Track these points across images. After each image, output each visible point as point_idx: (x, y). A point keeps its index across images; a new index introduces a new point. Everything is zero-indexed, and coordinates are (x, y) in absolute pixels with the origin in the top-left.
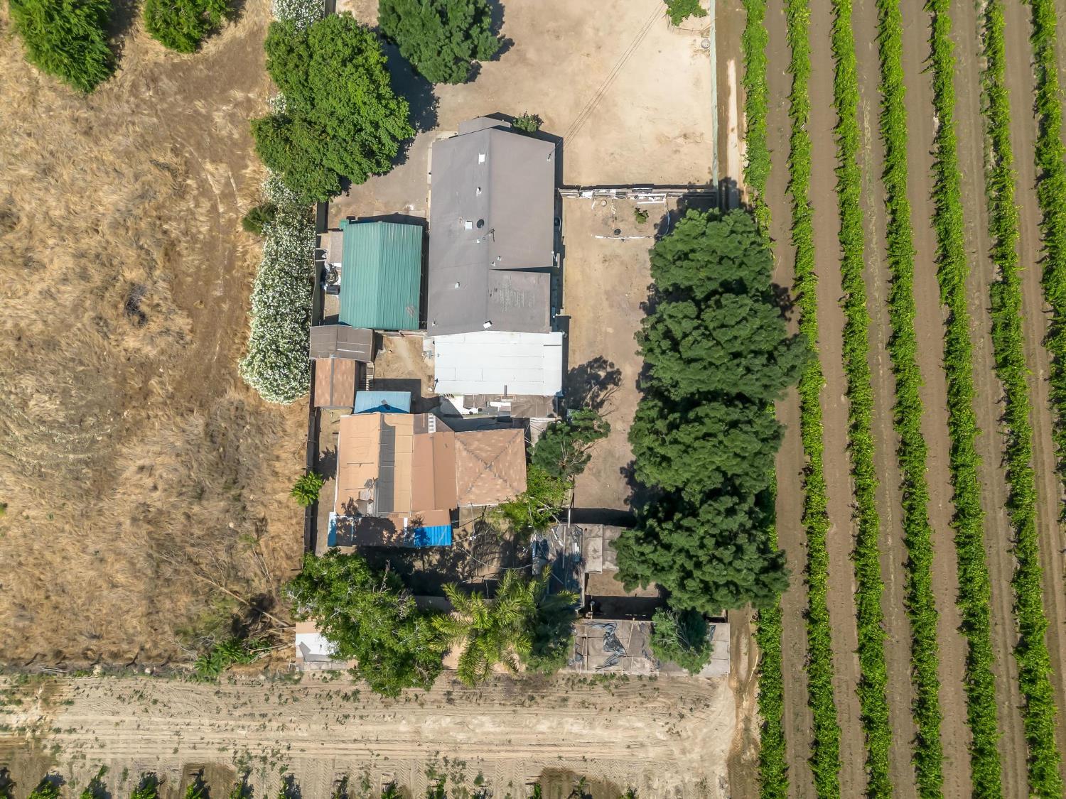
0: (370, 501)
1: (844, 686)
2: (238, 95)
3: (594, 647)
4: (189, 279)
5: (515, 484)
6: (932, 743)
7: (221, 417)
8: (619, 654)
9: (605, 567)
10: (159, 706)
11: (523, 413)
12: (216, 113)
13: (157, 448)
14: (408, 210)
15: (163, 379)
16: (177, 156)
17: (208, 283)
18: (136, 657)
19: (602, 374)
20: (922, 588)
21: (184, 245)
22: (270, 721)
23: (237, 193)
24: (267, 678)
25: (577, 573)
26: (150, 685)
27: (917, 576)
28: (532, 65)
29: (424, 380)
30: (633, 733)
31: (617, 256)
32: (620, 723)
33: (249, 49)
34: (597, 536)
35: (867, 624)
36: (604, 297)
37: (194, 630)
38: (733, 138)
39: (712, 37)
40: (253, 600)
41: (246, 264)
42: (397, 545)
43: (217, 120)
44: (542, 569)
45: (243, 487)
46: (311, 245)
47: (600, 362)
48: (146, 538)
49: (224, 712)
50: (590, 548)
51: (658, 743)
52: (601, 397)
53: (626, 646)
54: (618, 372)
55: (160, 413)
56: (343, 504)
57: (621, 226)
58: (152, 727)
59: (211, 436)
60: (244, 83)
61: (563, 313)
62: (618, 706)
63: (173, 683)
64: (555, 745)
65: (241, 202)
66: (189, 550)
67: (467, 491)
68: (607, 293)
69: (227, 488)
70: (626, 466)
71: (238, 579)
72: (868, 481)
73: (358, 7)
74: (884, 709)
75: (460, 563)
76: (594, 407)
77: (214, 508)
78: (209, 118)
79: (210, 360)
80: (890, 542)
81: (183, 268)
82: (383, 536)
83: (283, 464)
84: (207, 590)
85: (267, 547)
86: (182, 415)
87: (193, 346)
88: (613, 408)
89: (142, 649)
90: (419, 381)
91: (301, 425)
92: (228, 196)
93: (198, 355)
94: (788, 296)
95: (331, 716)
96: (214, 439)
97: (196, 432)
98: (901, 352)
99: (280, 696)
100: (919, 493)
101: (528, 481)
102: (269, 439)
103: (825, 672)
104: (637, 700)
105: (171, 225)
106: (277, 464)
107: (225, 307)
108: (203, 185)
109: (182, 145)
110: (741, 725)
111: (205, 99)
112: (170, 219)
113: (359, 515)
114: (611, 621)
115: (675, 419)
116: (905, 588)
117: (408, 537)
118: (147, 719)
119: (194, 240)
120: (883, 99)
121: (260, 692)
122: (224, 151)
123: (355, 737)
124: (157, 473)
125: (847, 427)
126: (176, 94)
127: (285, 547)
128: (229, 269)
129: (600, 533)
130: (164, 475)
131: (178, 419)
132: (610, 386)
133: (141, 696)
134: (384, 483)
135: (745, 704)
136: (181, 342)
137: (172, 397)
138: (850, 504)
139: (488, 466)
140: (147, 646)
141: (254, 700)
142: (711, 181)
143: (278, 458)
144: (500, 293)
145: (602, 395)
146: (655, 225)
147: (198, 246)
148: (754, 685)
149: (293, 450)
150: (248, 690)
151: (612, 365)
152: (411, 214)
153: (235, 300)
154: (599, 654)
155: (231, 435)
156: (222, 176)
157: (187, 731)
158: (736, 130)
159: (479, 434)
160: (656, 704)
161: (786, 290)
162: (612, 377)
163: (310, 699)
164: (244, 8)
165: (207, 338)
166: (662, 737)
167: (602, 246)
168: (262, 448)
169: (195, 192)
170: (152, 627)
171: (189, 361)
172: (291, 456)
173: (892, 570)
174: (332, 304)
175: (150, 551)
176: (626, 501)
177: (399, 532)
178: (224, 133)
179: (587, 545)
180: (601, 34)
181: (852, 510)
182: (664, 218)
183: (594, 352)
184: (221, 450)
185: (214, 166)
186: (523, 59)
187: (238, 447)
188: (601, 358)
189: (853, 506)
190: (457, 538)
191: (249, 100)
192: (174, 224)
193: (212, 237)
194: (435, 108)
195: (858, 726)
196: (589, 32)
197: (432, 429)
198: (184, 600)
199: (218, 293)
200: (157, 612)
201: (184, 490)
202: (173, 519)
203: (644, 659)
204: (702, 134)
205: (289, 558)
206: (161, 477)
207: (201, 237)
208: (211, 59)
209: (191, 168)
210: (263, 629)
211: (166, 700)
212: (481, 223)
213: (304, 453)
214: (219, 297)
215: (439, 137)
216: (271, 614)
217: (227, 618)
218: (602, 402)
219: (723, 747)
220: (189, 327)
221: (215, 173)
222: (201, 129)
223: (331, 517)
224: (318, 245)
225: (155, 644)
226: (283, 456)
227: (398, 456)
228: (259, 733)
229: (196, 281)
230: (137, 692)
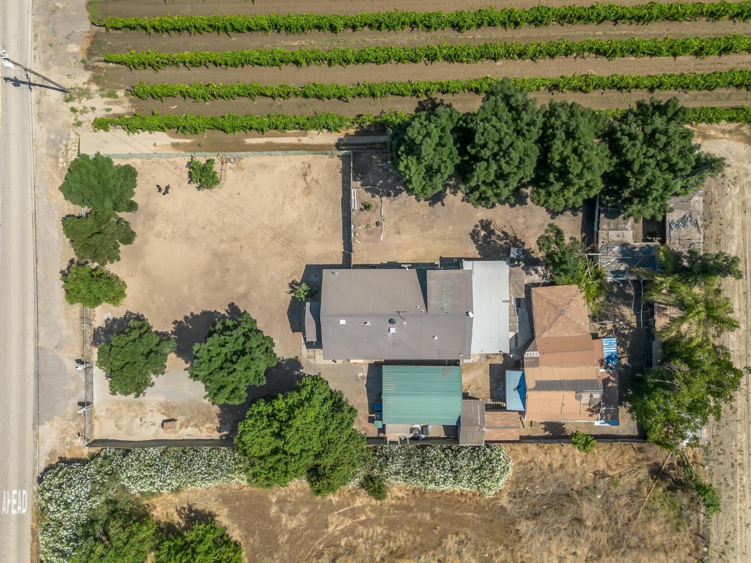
0: (591, 396)
1: (698, 67)
2: (274, 510)
3: (685, 236)
4: (418, 539)
5: (573, 293)
6: (740, 8)
7: (521, 508)
8: (689, 219)
9: (630, 229)
10: (729, 540)
11: (521, 289)
12: (288, 527)
13: (545, 554)
14: (362, 377)
15: (493, 554)
16: (323, 554)
17: (420, 524)
18: (696, 558)
19: (483, 233)
20: (636, 12)
21: (392, 544)
22: (736, 460)
23: (350, 507)
24: (707, 464)
25: (635, 248)
26: (715, 547)
27: (628, 15)
28: (250, 288)
29: (490, 362)
30: (736, 209)
31: (395, 224)
32: (729, 217)
33: (237, 504)
34: (608, 234)
35: (661, 50)
36: (426, 233)
37: (676, 518)
38: (305, 140)
39: (228, 155)
40: (652, 478)
41: (406, 497)
42: (617, 376)
43: (293, 525)
44: (631, 273)
45: (572, 489)
46: (395, 448)
47: (474, 235)
48: (610, 557)
49: (731, 493)
50: (616, 239)
51: (742, 192)
52: (500, 234)
53: (684, 213)
54: (481, 221)
55: (519, 554)
56: (590, 416)
57: (374, 222)
58: (744, 544)
59: (536, 515)
60: (264, 506)
61: (437, 262)
62: (718, 220)
63: (713, 531)
64: (746, 262)
65: (358, 503)
66: (619, 525)
67: (578, 328)
68: (422, 231)
69: (572, 501)
70: (550, 215)
71: (639, 489)
72: (564, 46)
73: (203, 422)
74: (719, 40)
75: (622, 332)
76: (507, 238)
77: (589, 510)
78: (293, 532)
79: (478, 519)
80: (600, 33)
81: (409, 544)
82: (611, 387)
83: (555, 461)
84: (647, 511)
85: (615, 470)
86: (521, 537)
87: (468, 533)
88: (507, 224)
89: (690, 555)
90: (491, 365)
91: (526, 450)
92: (354, 513)
93: (475, 528)
94: (425, 101)
95: (731, 418)
96: (537, 512)
97: (533, 527)
98: (469, 22)
99: (719, 454)
100: (570, 12)
101: (569, 284)
102: (536, 473)
103: (695, 78)
104: (714, 206)
105: (377, 555)
106: (555, 465)
107: (438, 510)
108: (344, 533)
109: (313, 551)
110: (727, 136)
111: (278, 535)
112: (372, 557)
113: (600, 404)
114: (667, 224)
115: (554, 176)
116: (631, 23)
117: (611, 368)
118: (739, 548)
119: (388, 537)
120: (276, 31)
121: (717, 468)
122: (318, 518)
123: (745, 401)
124: (563, 554)
125: (519, 61)
126: (273, 559)
127: (615, 457)
128: (409, 509)
129: (605, 232)
130: (564, 548)
131: (523, 540)
132: (492, 227)
133: (723, 553)
134: (578, 386)
135: (713, 133)
136: (465, 542)
137: (506, 546)
138: (574, 60)
139: (562, 313)
140: (688, 551)
141: (722, 472)
142: (338, 156)
143: (550, 465)
144: (444, 306)
145: (498, 233)
146: (373, 196)
147: (392, 533)
148: (699, 127)
149: (544, 455)
150: (715, 477)
151: (476, 226)
152: (366, 375)
153: (433, 504)
154: (689, 232)
155: (535, 500)
156: (338, 519)
157: (745, 519)
158: (300, 138)
159: (537, 320)
160: (716, 193)
161: (420, 103)
162: (485, 226)
163: (720, 433)
164: (203, 511)
165: (462, 522)
166: (738, 190)
167: (388, 235)
168: (543, 477)
169: (351, 538)
170: (674, 549)
171: (480, 535)
172: (548, 455)
173: (619, 32)
174: (436, 431)
175: (620, 554)
176: (575, 215)
177: (609, 375)
178: (304, 519)
179: (614, 241)
180: (224, 238)
181: (578, 59)
182: (367, 190)
183: (466, 240)
184: (545, 507)
185: (330, 525)
186: (245, 296)
187: (542, 495)
188: (471, 234)
189: (575, 58)
190: (605, 334)
191: (278, 502)
192: (376, 553)
193: (385, 523)
194: (283, 360)
195: (725, 58)
196: (224, 247)
197: (536, 354)
198: (654, 527)
199: (428, 516)
200: (664, 545)
201: (575, 532)
202: (596, 539)
203: (692, 201)
204: (303, 163)
205: (622, 453)
206: (567, 550)
207: (385, 531)
208: (245, 533)
209: (332, 543)
210: (674, 469)
211: (725, 535)
212: (391, 321)
213: (546, 446)
214: (431, 515)
215: (306, 357)
216: (663, 464)
217: (666, 495)
218: (503, 232)
219: (742, 148)
220: (454, 536)
221: (336, 524)
222: (301, 537)
223: (599, 424)
224: (396, 443)
225: (687, 545)
226: (548, 460)
227: (557, 378)
228: (745, 468)
229: (418, 533)
230: (720, 557)
